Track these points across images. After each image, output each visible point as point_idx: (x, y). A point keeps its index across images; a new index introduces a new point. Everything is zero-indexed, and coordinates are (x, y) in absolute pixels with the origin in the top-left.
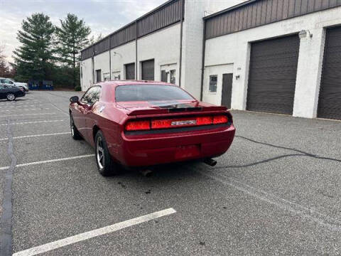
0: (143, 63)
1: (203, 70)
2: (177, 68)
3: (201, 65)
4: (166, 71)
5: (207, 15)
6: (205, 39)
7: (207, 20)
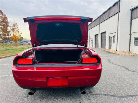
0: (102, 33)
1: (130, 34)
2: (116, 34)
3: (129, 32)
4: (111, 36)
5: (132, 8)
6: (132, 19)
7: (132, 10)
